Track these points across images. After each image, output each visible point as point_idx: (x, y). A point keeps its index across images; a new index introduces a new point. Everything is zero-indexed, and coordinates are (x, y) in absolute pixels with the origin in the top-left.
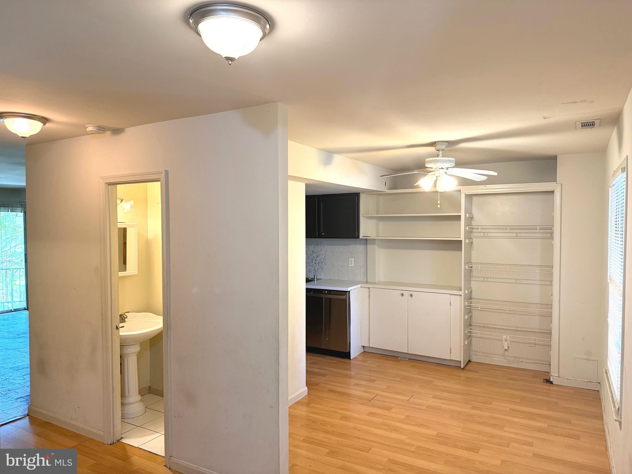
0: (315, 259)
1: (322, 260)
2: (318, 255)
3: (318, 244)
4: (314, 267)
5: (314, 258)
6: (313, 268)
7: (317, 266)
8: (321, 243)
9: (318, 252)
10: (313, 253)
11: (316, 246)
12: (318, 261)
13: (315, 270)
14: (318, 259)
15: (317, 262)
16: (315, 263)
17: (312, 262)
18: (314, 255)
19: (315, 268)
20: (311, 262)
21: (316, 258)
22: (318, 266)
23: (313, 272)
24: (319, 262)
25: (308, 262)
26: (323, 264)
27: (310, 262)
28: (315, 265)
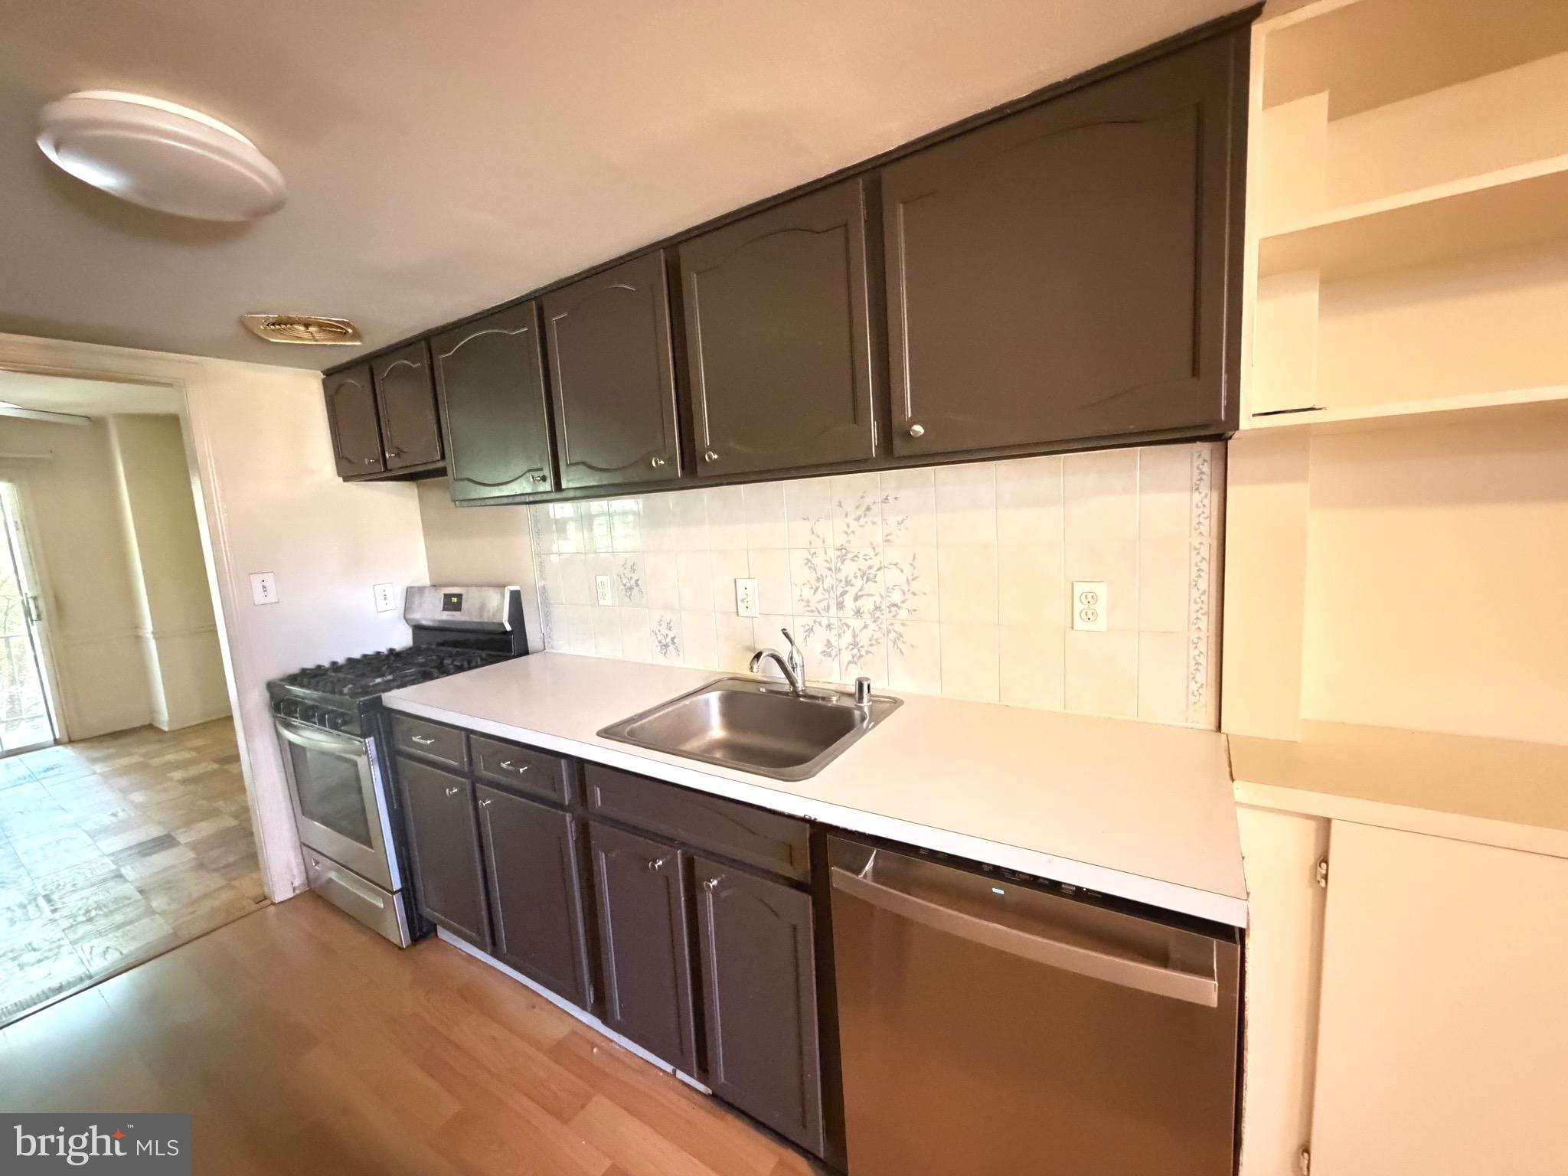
0: (852, 591)
1: (896, 597)
2: (870, 568)
3: (868, 509)
4: (850, 632)
5: (848, 583)
6: (847, 638)
7: (866, 627)
8: (886, 500)
9: (871, 553)
10: (843, 562)
11: (858, 519)
12: (872, 599)
13: (855, 645)
14: (871, 588)
15: (867, 604)
16: (858, 613)
17: (840, 606)
18: (849, 569)
19: (855, 636)
20: (834, 607)
21: (858, 582)
22: (872, 626)
23: (846, 656)
24: (877, 608)
25: (821, 606)
26: (903, 614)
27: (828, 609)
28: (857, 624)
